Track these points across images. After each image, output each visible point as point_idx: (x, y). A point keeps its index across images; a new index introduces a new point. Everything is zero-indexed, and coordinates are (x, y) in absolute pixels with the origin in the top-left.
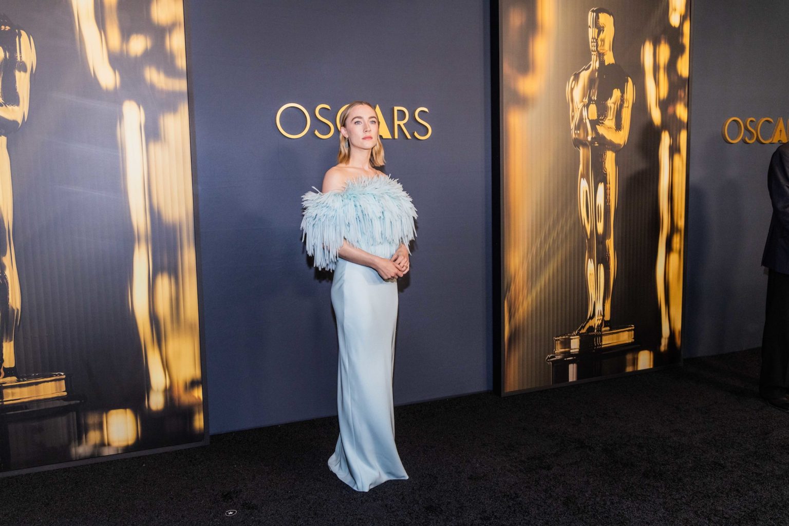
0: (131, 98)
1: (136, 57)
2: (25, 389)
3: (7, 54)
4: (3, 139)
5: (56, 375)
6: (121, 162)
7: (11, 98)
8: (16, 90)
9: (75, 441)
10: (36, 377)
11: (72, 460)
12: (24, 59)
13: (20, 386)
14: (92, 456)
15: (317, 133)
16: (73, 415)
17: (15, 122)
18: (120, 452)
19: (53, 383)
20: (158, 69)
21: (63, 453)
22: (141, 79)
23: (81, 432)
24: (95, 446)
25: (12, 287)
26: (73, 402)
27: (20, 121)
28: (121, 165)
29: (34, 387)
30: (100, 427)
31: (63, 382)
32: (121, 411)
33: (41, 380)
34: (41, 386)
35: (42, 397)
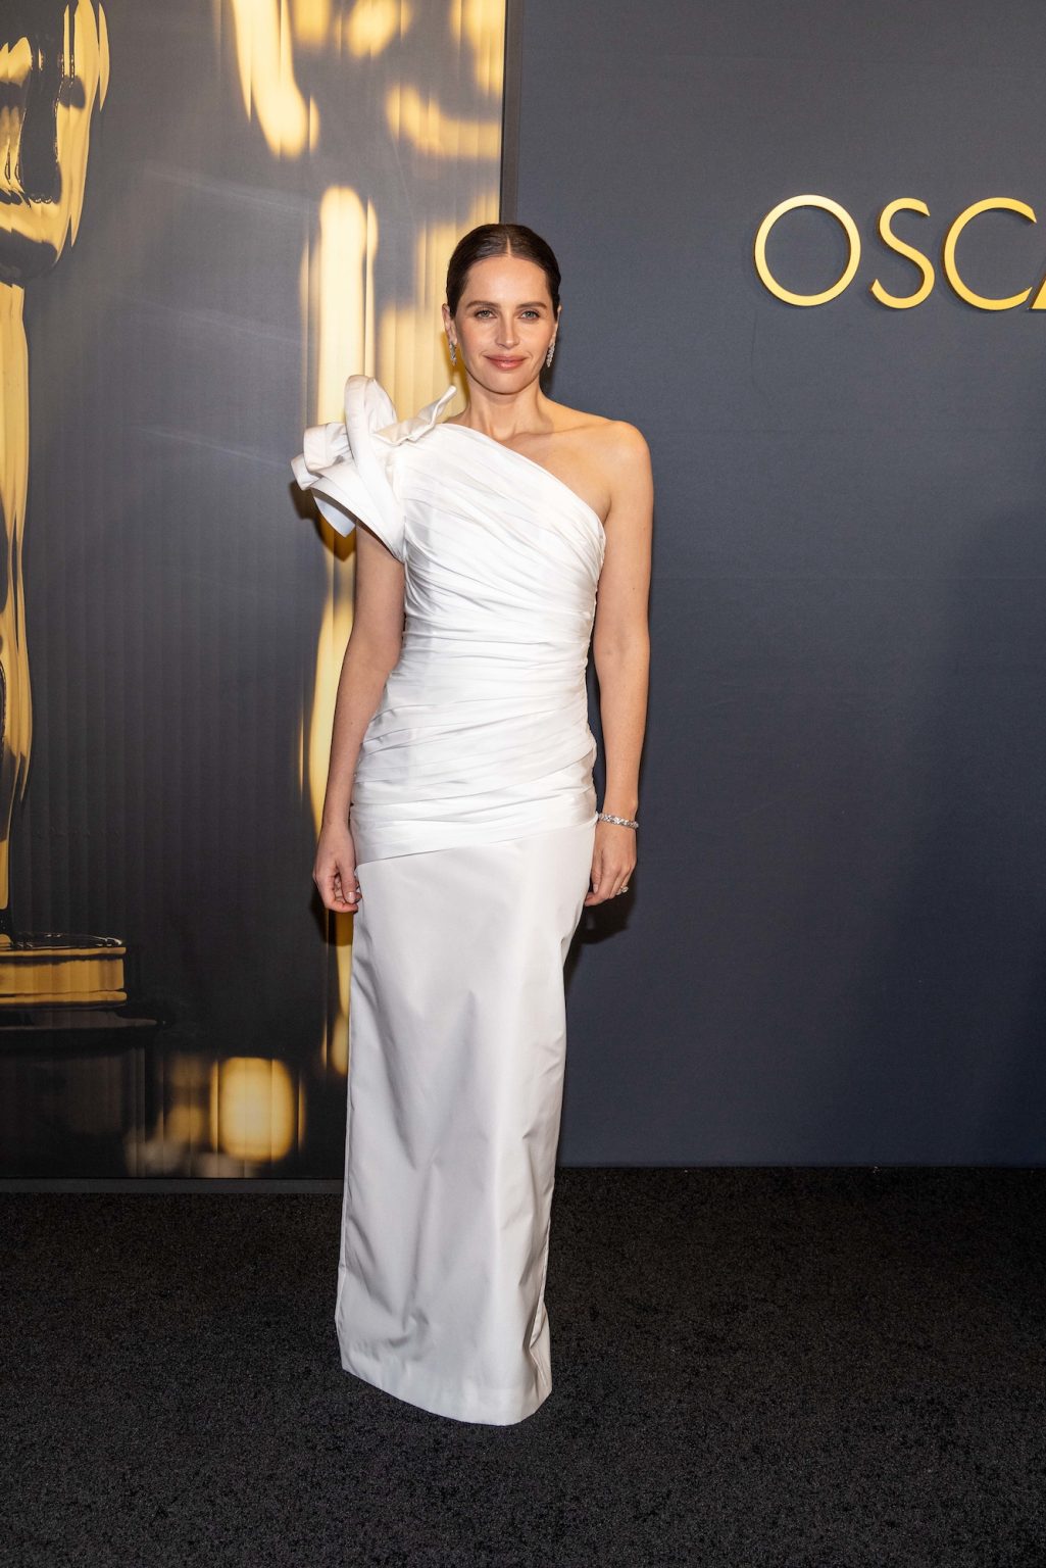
0: (344, 180)
1: (367, 58)
2: (29, 972)
3: (40, 57)
4: (17, 293)
5: (105, 944)
6: (306, 365)
7: (39, 178)
8: (55, 157)
9: (138, 1128)
10: (56, 944)
11: (126, 1177)
12: (78, 71)
13: (18, 962)
14: (177, 1175)
15: (878, 289)
16: (139, 1056)
17: (47, 247)
18: (246, 1176)
19: (96, 963)
20: (425, 98)
21: (106, 1155)
22: (376, 122)
23: (154, 1106)
24: (187, 1148)
25: (12, 697)
26: (140, 1022)
27: (58, 244)
28: (305, 374)
29: (50, 966)
30: (202, 1098)
31: (120, 964)
32: (256, 1064)
33: (68, 952)
34: (67, 966)
35: (66, 999)
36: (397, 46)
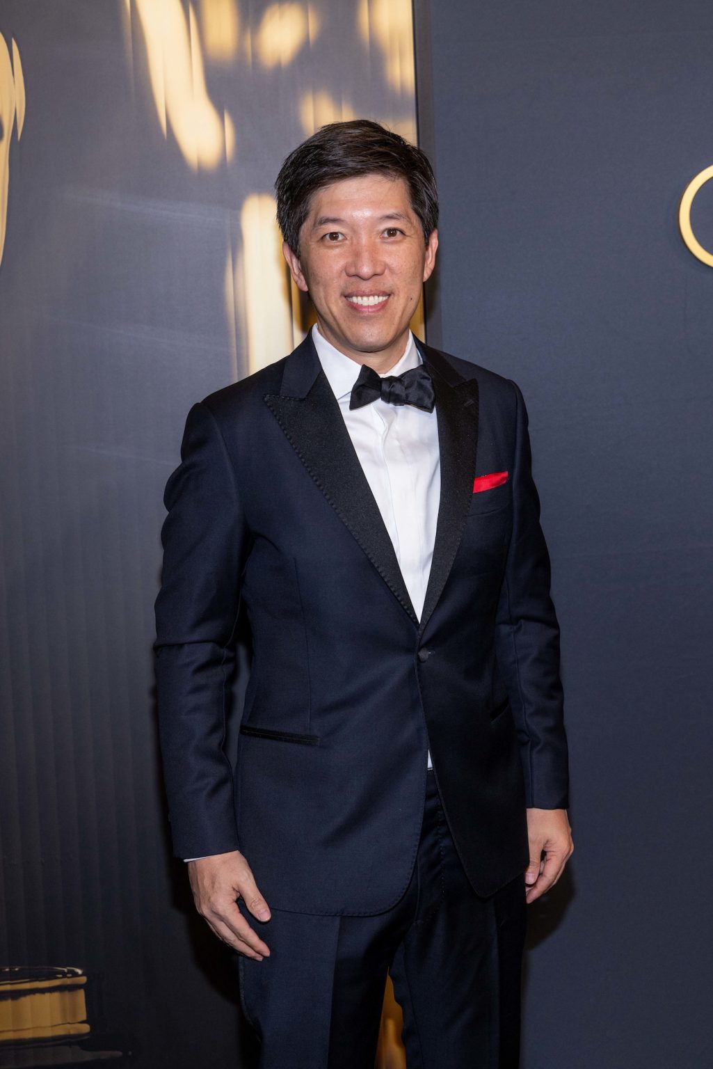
0: (259, 188)
1: (278, 68)
5: (64, 975)
6: (235, 371)
10: (13, 977)
19: (56, 995)
20: (337, 97)
22: (290, 128)
26: (105, 1055)
31: (81, 995)
33: (27, 986)
34: (26, 1001)
35: (28, 1035)
36: (307, 54)
